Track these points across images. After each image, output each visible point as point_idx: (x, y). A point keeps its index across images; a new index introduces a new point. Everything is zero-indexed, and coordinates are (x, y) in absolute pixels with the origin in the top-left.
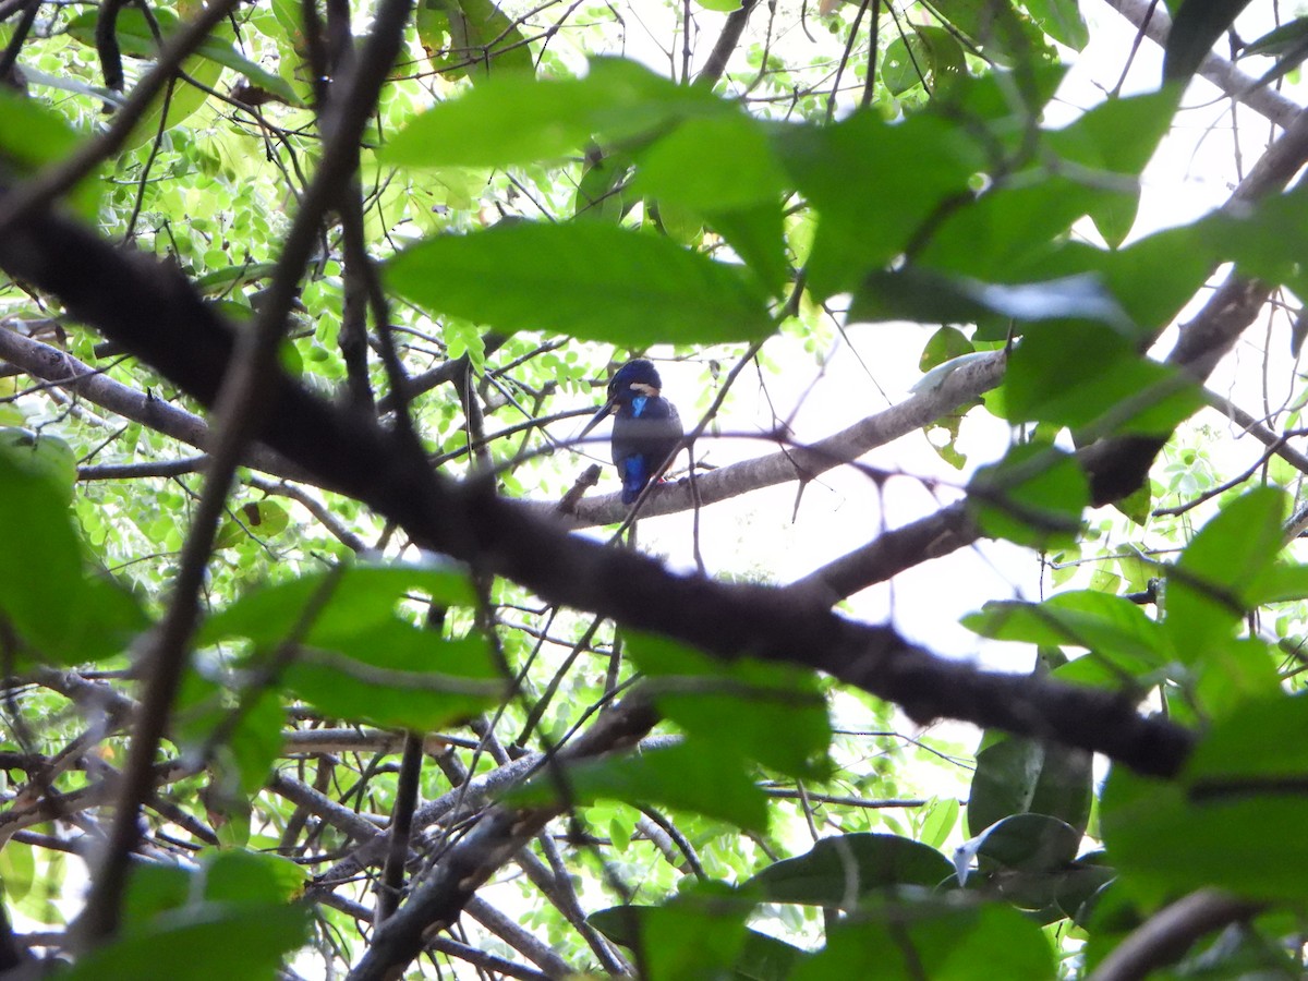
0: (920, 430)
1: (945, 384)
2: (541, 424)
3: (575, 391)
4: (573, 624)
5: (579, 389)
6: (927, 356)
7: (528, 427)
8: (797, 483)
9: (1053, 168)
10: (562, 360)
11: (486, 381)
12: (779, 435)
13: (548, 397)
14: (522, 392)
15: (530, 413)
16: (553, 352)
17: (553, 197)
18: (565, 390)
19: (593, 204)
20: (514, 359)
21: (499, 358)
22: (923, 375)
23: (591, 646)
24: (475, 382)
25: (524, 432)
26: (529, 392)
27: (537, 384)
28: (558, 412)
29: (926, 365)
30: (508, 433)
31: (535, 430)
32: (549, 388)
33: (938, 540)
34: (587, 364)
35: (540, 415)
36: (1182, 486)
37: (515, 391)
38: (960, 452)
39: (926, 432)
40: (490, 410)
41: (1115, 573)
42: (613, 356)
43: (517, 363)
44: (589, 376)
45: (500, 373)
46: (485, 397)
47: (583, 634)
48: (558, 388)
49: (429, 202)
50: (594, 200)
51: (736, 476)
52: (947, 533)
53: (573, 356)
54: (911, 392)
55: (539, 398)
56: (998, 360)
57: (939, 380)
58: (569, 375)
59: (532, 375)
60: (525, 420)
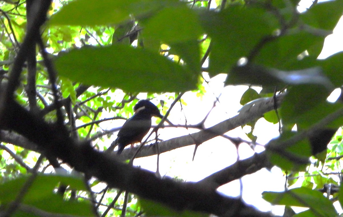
0: (240, 127)
1: (251, 110)
2: (97, 123)
3: (110, 111)
4: (108, 198)
5: (111, 110)
6: (243, 99)
7: (92, 124)
8: (194, 146)
9: (302, 28)
10: (105, 99)
11: (76, 107)
12: (200, 126)
13: (99, 113)
14: (90, 111)
15: (93, 118)
16: (102, 96)
17: (102, 38)
18: (106, 110)
19: (119, 40)
20: (87, 99)
21: (81, 98)
22: (242, 106)
23: (115, 206)
24: (73, 107)
25: (90, 126)
26: (92, 111)
27: (96, 108)
28: (103, 119)
29: (243, 102)
30: (85, 126)
31: (95, 125)
32: (100, 110)
33: (250, 167)
34: (114, 101)
35: (97, 120)
36: (337, 149)
37: (87, 111)
38: (255, 135)
39: (242, 128)
40: (78, 117)
41: (311, 182)
42: (125, 97)
43: (88, 100)
44: (114, 106)
45: (82, 103)
46: (76, 112)
47: (111, 202)
48: (104, 109)
49: (56, 39)
50: (119, 39)
51: (172, 143)
52: (254, 165)
53: (109, 98)
54: (238, 112)
55: (97, 113)
56: (271, 101)
57: (249, 108)
58: (107, 105)
59: (93, 105)
60: (91, 121)
